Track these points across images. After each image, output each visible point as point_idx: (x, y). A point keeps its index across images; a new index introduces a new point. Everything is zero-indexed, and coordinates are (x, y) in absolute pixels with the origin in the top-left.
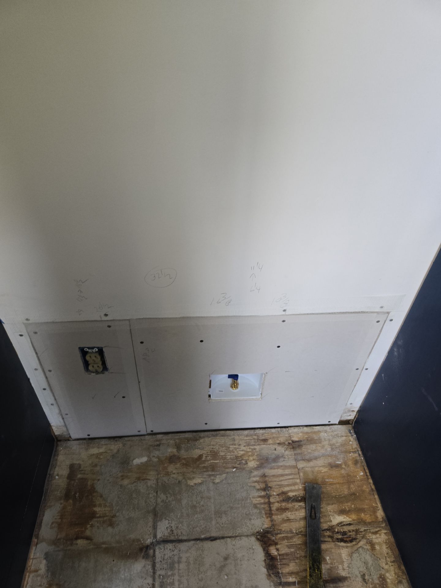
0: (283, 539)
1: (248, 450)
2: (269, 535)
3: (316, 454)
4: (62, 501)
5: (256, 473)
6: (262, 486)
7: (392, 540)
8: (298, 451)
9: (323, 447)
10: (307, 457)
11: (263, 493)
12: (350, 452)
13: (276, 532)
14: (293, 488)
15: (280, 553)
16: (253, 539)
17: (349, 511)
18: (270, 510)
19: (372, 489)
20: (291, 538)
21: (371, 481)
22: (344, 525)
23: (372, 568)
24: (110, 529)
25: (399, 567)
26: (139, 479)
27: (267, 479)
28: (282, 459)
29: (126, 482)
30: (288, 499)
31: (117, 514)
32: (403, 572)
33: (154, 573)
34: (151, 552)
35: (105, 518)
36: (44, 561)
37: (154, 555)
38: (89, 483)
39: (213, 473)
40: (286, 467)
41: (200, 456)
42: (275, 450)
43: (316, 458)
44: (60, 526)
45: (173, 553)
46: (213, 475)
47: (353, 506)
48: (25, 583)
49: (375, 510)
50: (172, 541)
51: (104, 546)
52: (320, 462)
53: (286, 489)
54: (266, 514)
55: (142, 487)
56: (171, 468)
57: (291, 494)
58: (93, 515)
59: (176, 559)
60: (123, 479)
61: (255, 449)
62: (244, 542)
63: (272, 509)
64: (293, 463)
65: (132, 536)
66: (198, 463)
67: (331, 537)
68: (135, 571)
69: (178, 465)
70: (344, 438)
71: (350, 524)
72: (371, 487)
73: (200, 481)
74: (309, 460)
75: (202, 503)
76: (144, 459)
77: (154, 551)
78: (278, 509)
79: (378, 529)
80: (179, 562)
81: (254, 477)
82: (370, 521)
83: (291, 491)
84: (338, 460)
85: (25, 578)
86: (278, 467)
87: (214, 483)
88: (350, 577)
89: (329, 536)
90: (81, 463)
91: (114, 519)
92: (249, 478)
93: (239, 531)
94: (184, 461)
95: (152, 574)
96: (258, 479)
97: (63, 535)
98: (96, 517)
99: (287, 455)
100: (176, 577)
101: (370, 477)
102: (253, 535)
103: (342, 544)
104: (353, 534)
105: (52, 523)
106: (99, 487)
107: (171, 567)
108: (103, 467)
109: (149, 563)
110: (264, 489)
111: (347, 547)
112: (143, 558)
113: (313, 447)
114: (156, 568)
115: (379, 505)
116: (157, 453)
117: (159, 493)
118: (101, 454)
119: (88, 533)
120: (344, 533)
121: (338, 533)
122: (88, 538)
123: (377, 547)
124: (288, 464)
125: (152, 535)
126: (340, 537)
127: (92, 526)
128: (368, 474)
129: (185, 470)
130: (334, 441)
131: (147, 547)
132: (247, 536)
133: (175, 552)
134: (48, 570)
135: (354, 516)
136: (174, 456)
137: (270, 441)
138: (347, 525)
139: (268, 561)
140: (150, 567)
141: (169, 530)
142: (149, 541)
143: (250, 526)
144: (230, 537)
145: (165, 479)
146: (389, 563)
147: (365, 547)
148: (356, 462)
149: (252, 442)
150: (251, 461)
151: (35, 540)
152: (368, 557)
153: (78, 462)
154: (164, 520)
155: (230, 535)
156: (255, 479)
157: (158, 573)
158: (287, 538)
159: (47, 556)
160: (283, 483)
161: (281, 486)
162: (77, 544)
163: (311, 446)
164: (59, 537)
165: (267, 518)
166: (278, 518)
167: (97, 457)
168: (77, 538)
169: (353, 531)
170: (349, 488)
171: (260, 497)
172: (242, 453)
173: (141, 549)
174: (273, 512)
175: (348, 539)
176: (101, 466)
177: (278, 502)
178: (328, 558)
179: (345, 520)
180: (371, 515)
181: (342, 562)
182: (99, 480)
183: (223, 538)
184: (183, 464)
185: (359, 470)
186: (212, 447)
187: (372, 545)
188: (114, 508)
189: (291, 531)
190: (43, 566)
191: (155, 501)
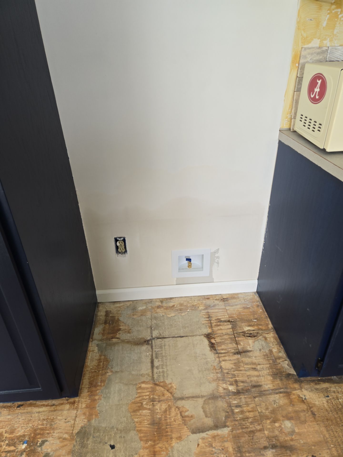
0: (218, 336)
1: (199, 302)
2: (211, 335)
3: (236, 303)
4: (103, 325)
5: (203, 311)
6: (207, 316)
7: (277, 336)
8: (226, 302)
9: (240, 300)
10: (231, 305)
11: (207, 319)
12: (255, 302)
13: (214, 334)
14: (223, 317)
15: (217, 342)
16: (202, 337)
17: (254, 325)
18: (211, 325)
19: (266, 317)
20: (223, 336)
21: (266, 313)
22: (251, 331)
23: (265, 347)
24: (129, 334)
25: (280, 346)
26: (142, 315)
27: (209, 314)
28: (218, 306)
29: (135, 317)
30: (221, 321)
31: (132, 329)
32: (281, 348)
33: (152, 350)
34: (150, 342)
35: (126, 331)
36: (97, 347)
37: (152, 343)
38: (116, 318)
39: (181, 312)
40: (220, 309)
41: (174, 306)
42: (214, 302)
43: (236, 305)
44: (103, 334)
45: (161, 342)
46: (180, 313)
47: (256, 323)
48: (88, 356)
49: (267, 325)
50: (160, 338)
51: (126, 341)
52: (238, 307)
53: (219, 317)
54: (209, 327)
55: (144, 318)
56: (158, 310)
57: (222, 319)
58: (120, 330)
59: (163, 344)
60: (133, 316)
61: (203, 302)
62: (198, 338)
63: (212, 325)
64: (224, 307)
65: (140, 337)
66: (172, 308)
67: (244, 335)
68: (143, 350)
69: (162, 309)
70: (251, 297)
71: (254, 330)
72: (266, 315)
73: (174, 315)
74: (232, 306)
75: (175, 323)
76: (144, 307)
77: (152, 342)
78: (215, 325)
79: (269, 332)
80: (165, 346)
81: (203, 313)
82: (265, 329)
83: (223, 318)
84: (248, 305)
85: (88, 354)
86: (215, 309)
87: (181, 316)
88: (253, 351)
89: (242, 335)
90: (111, 310)
91: (130, 331)
92: (200, 313)
93: (195, 334)
94: (165, 308)
95: (151, 350)
96: (204, 314)
97: (105, 337)
98: (121, 330)
99: (220, 304)
100: (164, 351)
101: (265, 312)
102: (202, 335)
103: (250, 338)
104: (256, 334)
105: (99, 333)
106: (121, 319)
107: (161, 347)
108: (123, 311)
109: (149, 346)
110: (208, 318)
111: (252, 339)
112: (146, 344)
113: (235, 300)
114: (153, 348)
115: (270, 323)
116: (150, 305)
117: (152, 320)
118: (122, 306)
119: (117, 336)
120: (251, 334)
121: (247, 333)
122: (117, 338)
123: (268, 339)
124: (221, 308)
125: (150, 336)
126: (248, 335)
127: (119, 334)
128: (264, 310)
129: (166, 311)
130: (246, 298)
131: (148, 341)
132: (199, 335)
133: (162, 342)
134: (99, 351)
135: (256, 327)
136: (160, 306)
137: (211, 299)
138: (252, 330)
139: (210, 345)
140: (150, 348)
141: (159, 334)
142: (149, 338)
143: (201, 332)
144: (190, 336)
145: (156, 315)
146: (274, 345)
147: (262, 339)
148: (258, 306)
149: (202, 299)
150: (201, 307)
151: (91, 340)
152: (263, 343)
153: (109, 310)
154: (156, 330)
155: (190, 335)
156: (203, 314)
157: (154, 350)
158: (220, 336)
159: (98, 345)
160: (218, 315)
161: (217, 316)
162: (112, 341)
163: (234, 300)
164: (103, 338)
165: (210, 328)
166: (215, 329)
167: (119, 308)
168: (112, 338)
169: (255, 333)
170: (254, 316)
171: (206, 321)
172: (196, 304)
173: (145, 342)
174: (213, 326)
175: (252, 336)
176: (122, 311)
177: (215, 322)
178: (242, 343)
179: (251, 329)
180: (265, 327)
181: (249, 345)
182: (121, 316)
183: (187, 336)
184: (165, 309)
185: (260, 309)
186: (179, 302)
187: (266, 338)
188: (130, 327)
189: (222, 334)
190: (96, 349)
191: (151, 323)
